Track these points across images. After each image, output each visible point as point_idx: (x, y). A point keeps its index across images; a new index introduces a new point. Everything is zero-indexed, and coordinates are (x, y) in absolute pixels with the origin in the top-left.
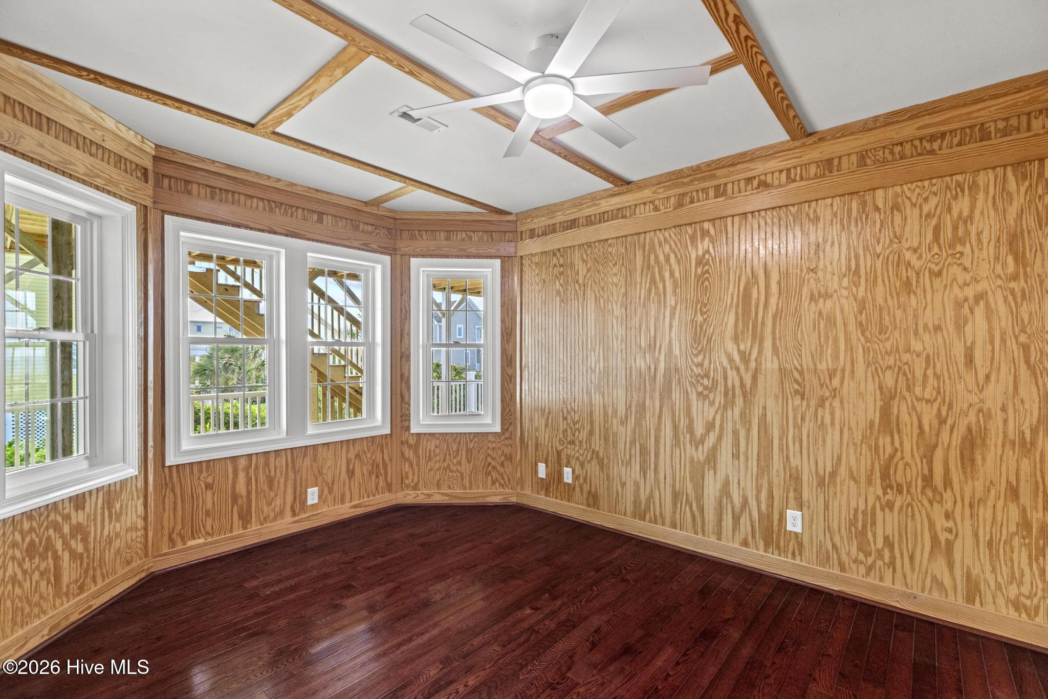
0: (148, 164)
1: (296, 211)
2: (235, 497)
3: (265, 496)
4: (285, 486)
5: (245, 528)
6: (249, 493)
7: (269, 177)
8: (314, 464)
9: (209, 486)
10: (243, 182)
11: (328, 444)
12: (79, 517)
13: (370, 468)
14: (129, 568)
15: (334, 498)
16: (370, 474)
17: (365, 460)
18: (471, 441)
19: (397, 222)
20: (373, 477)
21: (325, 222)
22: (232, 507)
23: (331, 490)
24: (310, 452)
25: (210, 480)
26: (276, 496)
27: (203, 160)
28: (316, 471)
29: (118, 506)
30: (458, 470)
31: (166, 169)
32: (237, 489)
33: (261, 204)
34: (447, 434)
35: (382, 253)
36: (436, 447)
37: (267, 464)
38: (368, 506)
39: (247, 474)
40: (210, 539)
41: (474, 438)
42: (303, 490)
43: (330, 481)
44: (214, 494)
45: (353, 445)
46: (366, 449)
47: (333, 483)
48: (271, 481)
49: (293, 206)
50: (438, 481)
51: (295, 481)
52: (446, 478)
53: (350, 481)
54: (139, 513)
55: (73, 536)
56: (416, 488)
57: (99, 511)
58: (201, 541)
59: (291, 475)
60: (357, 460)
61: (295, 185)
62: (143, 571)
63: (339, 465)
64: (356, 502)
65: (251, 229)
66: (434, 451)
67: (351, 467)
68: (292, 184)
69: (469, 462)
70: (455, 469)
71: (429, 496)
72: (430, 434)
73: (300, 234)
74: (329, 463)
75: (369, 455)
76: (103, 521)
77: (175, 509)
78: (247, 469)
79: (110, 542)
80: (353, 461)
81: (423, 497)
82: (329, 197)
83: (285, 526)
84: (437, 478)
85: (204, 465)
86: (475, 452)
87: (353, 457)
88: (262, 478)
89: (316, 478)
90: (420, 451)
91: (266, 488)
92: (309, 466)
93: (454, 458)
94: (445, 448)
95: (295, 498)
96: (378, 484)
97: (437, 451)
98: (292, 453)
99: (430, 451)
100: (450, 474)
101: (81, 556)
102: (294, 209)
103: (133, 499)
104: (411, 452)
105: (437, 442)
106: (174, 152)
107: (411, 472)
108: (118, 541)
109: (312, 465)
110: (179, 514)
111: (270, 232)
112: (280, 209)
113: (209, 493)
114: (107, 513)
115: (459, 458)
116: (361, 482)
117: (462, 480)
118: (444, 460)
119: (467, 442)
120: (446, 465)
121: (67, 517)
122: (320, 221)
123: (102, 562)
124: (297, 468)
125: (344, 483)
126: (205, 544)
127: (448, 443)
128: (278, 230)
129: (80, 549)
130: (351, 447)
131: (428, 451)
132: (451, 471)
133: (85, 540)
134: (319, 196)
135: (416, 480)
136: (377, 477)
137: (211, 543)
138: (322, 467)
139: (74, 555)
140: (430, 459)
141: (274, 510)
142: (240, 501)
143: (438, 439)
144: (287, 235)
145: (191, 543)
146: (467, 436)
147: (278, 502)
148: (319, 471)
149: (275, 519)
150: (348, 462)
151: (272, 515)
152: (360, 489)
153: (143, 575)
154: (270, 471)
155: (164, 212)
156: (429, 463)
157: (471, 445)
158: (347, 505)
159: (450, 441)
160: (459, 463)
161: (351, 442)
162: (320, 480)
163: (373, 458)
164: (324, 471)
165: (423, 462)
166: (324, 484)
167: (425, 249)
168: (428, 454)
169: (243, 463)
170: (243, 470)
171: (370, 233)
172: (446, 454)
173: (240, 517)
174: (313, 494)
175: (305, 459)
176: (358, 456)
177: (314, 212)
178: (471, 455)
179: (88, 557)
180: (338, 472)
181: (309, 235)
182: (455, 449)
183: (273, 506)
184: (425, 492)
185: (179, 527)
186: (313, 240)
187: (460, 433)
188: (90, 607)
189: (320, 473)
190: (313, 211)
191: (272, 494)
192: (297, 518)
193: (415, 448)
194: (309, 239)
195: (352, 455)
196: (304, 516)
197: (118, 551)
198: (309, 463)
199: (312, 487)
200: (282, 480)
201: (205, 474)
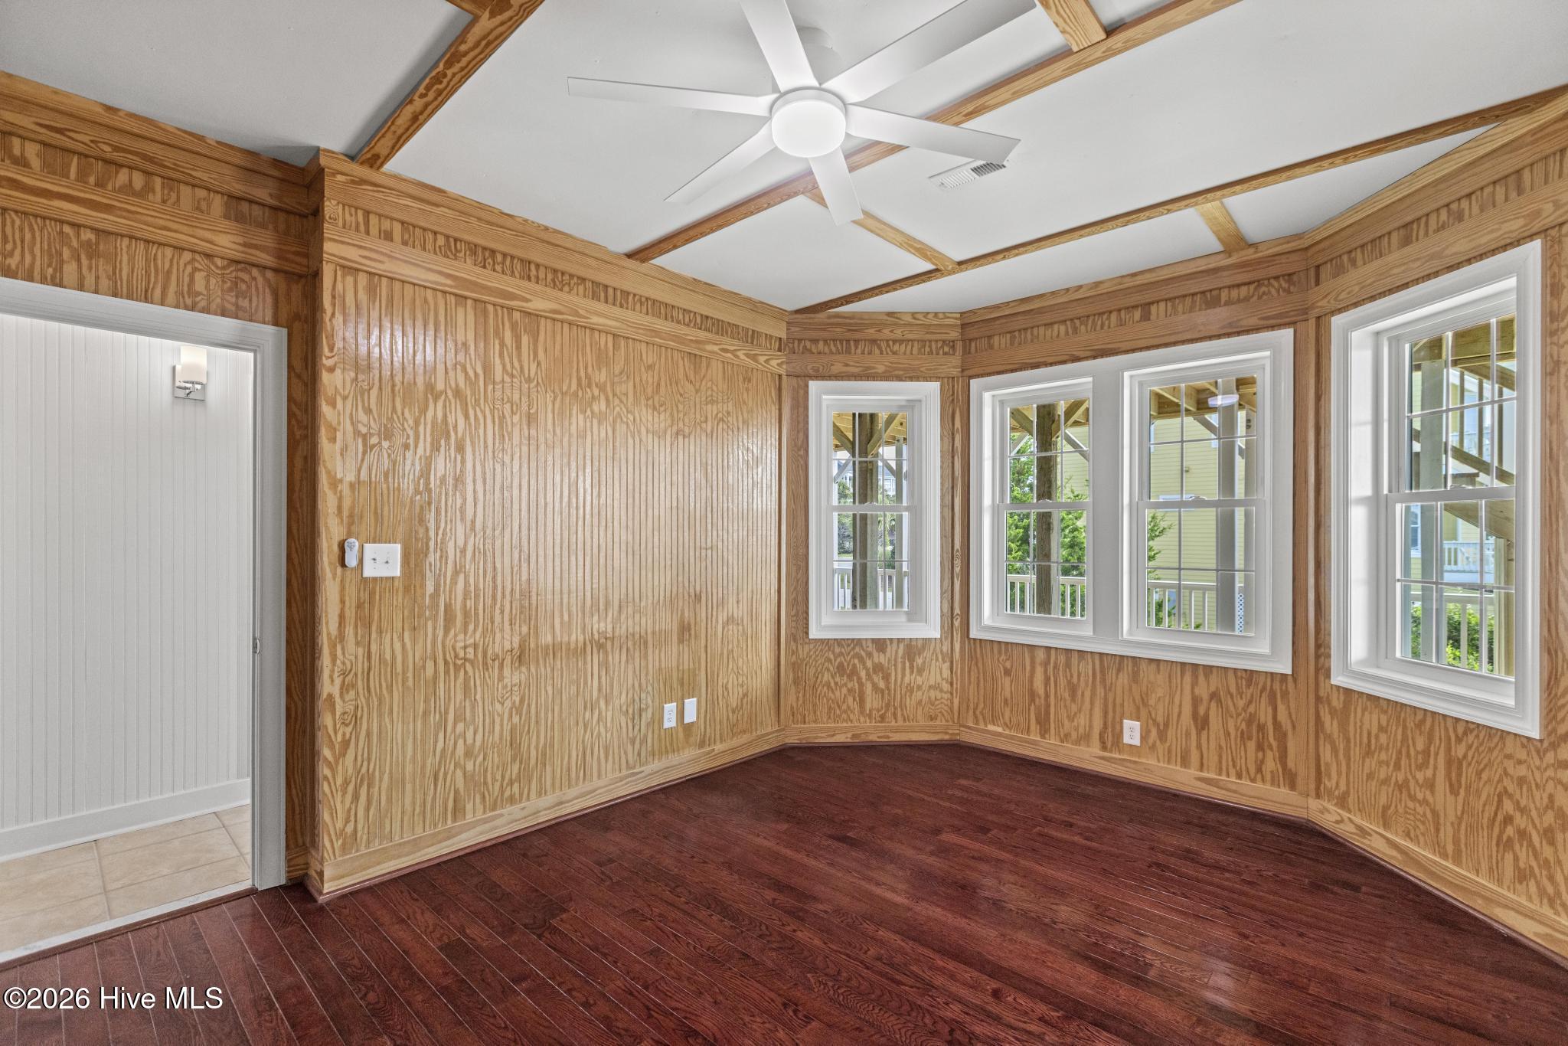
0: (954, 335)
1: (1109, 318)
2: (1033, 695)
3: (1066, 706)
4: (1092, 703)
5: (1043, 736)
6: (1047, 696)
7: (1067, 290)
8: (1134, 686)
9: (1007, 672)
10: (1040, 311)
11: (1158, 661)
12: (882, 659)
13: (1244, 726)
14: (932, 723)
15: (1169, 751)
16: (1244, 737)
17: (1232, 708)
18: (1459, 740)
19: (1310, 252)
20: (1251, 745)
21: (1153, 317)
22: (1030, 705)
23: (1162, 736)
24: (1128, 667)
25: (1008, 665)
26: (1080, 711)
27: (997, 307)
28: (1138, 698)
29: (920, 661)
30: (1425, 802)
31: (972, 333)
32: (1035, 685)
33: (1062, 328)
34: (1403, 705)
35: (1272, 327)
36: (1381, 729)
37: (1068, 665)
38: (1235, 792)
39: (1046, 671)
40: (1007, 732)
41: (1465, 733)
42: (1118, 719)
43: (1160, 719)
44: (1012, 682)
45: (1206, 676)
46: (1233, 689)
47: (1166, 725)
48: (1073, 690)
49: (1104, 313)
50: (1386, 808)
51: (1106, 699)
52: (1401, 810)
53: (1199, 734)
54: (945, 676)
55: (875, 672)
56: (1342, 802)
57: (899, 660)
58: (1000, 730)
59: (1100, 691)
60: (1213, 704)
61: (1101, 282)
62: (946, 733)
63: (1177, 701)
64: (1212, 776)
65: (1051, 364)
66: (1377, 737)
67: (1202, 711)
68: (1097, 284)
69: (1454, 792)
70: (1420, 796)
71: (1363, 832)
72: (1369, 697)
73: (1111, 349)
74: (1160, 692)
75: (1241, 703)
76: (904, 669)
77: (978, 685)
78: (1046, 663)
79: (912, 692)
80: (1205, 703)
81: (1352, 828)
82: (1154, 275)
83: (1087, 757)
84: (1383, 800)
85: (1003, 646)
86: (1468, 773)
87: (1205, 697)
88: (1063, 682)
89: (1138, 709)
90: (1351, 728)
91: (1066, 695)
92: (1127, 688)
93: (1420, 768)
94: (1399, 737)
95: (1105, 724)
96: (1262, 762)
97: (1383, 738)
98: (1101, 661)
99: (1369, 734)
100: (1411, 804)
101: (882, 692)
102: (1105, 317)
103: (937, 660)
104: (1335, 722)
105: (1384, 719)
106: (973, 312)
107: (1335, 764)
108: (920, 693)
109: (1130, 690)
110: (982, 692)
111: (1073, 361)
112: (1086, 326)
113: (1007, 680)
114: (907, 664)
115: (1429, 773)
116: (1223, 744)
117: (1438, 830)
118: (1397, 766)
119: (1449, 739)
120: (1401, 778)
121: (870, 655)
122: (1146, 317)
123: (903, 706)
124: (1108, 682)
125: (1188, 734)
126: (1000, 735)
127: (1405, 728)
128: (1082, 354)
129: (882, 685)
130: (1201, 678)
131: (1365, 735)
132: (1413, 798)
133: (886, 678)
134: (1139, 280)
135: (1343, 787)
136: (1260, 747)
137: (1006, 736)
138: (1147, 694)
139: (875, 687)
140: (1368, 753)
141: (1076, 729)
142: (1037, 700)
143: (1386, 712)
144: (1095, 357)
145: (991, 727)
146: (1450, 723)
147: (1082, 720)
148: (1143, 699)
149: (1078, 742)
150: (1196, 701)
151: (1074, 735)
152: (1220, 757)
153: (947, 737)
154: (1072, 676)
155: (971, 377)
156: (1368, 761)
157: (1460, 751)
158: (1193, 772)
159: (1410, 724)
160: (1430, 785)
161: (1201, 670)
162: (1144, 713)
163: (1252, 709)
164: (1152, 702)
165: (1356, 753)
166: (1150, 721)
167: (1357, 288)
168: (1365, 740)
169: (1040, 655)
170: (1041, 664)
171: (1247, 299)
172: (1400, 752)
173: (1038, 722)
174: (1132, 730)
175: (1121, 675)
176: (1214, 696)
177: (1135, 307)
178: (1459, 775)
179: (889, 694)
180: (1176, 710)
181: (1124, 346)
182: (1420, 746)
183: (1075, 723)
184: (1358, 820)
185: (981, 706)
186: (1133, 351)
187: (1434, 713)
188: (888, 737)
189: (1145, 704)
190: (1133, 307)
191: (1074, 708)
192: (1106, 754)
193: (1343, 716)
194: (1127, 352)
195: (1203, 691)
196: (1117, 756)
197: (920, 702)
198: (1126, 681)
199: (1131, 719)
200: (1088, 694)
201: (1003, 657)
